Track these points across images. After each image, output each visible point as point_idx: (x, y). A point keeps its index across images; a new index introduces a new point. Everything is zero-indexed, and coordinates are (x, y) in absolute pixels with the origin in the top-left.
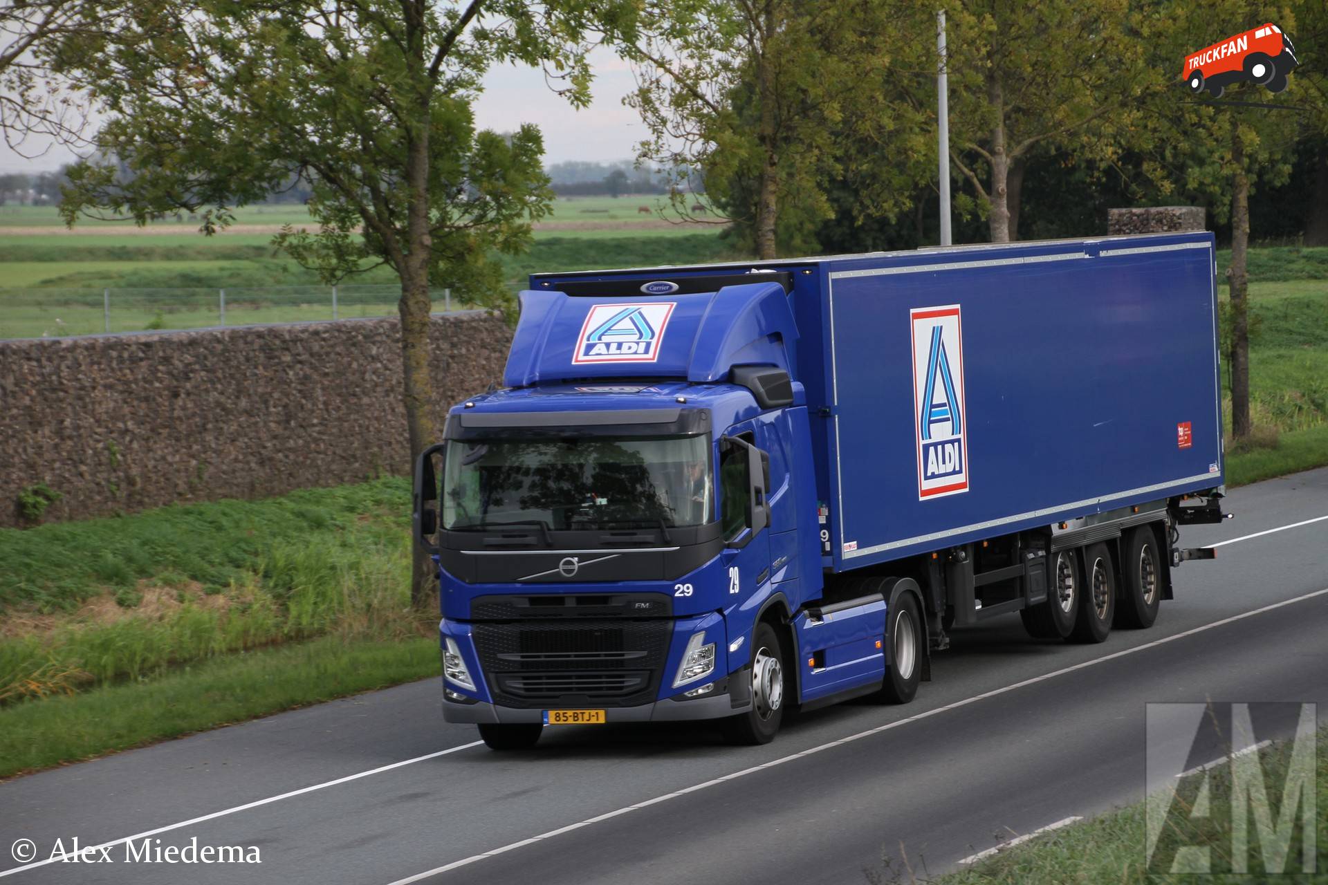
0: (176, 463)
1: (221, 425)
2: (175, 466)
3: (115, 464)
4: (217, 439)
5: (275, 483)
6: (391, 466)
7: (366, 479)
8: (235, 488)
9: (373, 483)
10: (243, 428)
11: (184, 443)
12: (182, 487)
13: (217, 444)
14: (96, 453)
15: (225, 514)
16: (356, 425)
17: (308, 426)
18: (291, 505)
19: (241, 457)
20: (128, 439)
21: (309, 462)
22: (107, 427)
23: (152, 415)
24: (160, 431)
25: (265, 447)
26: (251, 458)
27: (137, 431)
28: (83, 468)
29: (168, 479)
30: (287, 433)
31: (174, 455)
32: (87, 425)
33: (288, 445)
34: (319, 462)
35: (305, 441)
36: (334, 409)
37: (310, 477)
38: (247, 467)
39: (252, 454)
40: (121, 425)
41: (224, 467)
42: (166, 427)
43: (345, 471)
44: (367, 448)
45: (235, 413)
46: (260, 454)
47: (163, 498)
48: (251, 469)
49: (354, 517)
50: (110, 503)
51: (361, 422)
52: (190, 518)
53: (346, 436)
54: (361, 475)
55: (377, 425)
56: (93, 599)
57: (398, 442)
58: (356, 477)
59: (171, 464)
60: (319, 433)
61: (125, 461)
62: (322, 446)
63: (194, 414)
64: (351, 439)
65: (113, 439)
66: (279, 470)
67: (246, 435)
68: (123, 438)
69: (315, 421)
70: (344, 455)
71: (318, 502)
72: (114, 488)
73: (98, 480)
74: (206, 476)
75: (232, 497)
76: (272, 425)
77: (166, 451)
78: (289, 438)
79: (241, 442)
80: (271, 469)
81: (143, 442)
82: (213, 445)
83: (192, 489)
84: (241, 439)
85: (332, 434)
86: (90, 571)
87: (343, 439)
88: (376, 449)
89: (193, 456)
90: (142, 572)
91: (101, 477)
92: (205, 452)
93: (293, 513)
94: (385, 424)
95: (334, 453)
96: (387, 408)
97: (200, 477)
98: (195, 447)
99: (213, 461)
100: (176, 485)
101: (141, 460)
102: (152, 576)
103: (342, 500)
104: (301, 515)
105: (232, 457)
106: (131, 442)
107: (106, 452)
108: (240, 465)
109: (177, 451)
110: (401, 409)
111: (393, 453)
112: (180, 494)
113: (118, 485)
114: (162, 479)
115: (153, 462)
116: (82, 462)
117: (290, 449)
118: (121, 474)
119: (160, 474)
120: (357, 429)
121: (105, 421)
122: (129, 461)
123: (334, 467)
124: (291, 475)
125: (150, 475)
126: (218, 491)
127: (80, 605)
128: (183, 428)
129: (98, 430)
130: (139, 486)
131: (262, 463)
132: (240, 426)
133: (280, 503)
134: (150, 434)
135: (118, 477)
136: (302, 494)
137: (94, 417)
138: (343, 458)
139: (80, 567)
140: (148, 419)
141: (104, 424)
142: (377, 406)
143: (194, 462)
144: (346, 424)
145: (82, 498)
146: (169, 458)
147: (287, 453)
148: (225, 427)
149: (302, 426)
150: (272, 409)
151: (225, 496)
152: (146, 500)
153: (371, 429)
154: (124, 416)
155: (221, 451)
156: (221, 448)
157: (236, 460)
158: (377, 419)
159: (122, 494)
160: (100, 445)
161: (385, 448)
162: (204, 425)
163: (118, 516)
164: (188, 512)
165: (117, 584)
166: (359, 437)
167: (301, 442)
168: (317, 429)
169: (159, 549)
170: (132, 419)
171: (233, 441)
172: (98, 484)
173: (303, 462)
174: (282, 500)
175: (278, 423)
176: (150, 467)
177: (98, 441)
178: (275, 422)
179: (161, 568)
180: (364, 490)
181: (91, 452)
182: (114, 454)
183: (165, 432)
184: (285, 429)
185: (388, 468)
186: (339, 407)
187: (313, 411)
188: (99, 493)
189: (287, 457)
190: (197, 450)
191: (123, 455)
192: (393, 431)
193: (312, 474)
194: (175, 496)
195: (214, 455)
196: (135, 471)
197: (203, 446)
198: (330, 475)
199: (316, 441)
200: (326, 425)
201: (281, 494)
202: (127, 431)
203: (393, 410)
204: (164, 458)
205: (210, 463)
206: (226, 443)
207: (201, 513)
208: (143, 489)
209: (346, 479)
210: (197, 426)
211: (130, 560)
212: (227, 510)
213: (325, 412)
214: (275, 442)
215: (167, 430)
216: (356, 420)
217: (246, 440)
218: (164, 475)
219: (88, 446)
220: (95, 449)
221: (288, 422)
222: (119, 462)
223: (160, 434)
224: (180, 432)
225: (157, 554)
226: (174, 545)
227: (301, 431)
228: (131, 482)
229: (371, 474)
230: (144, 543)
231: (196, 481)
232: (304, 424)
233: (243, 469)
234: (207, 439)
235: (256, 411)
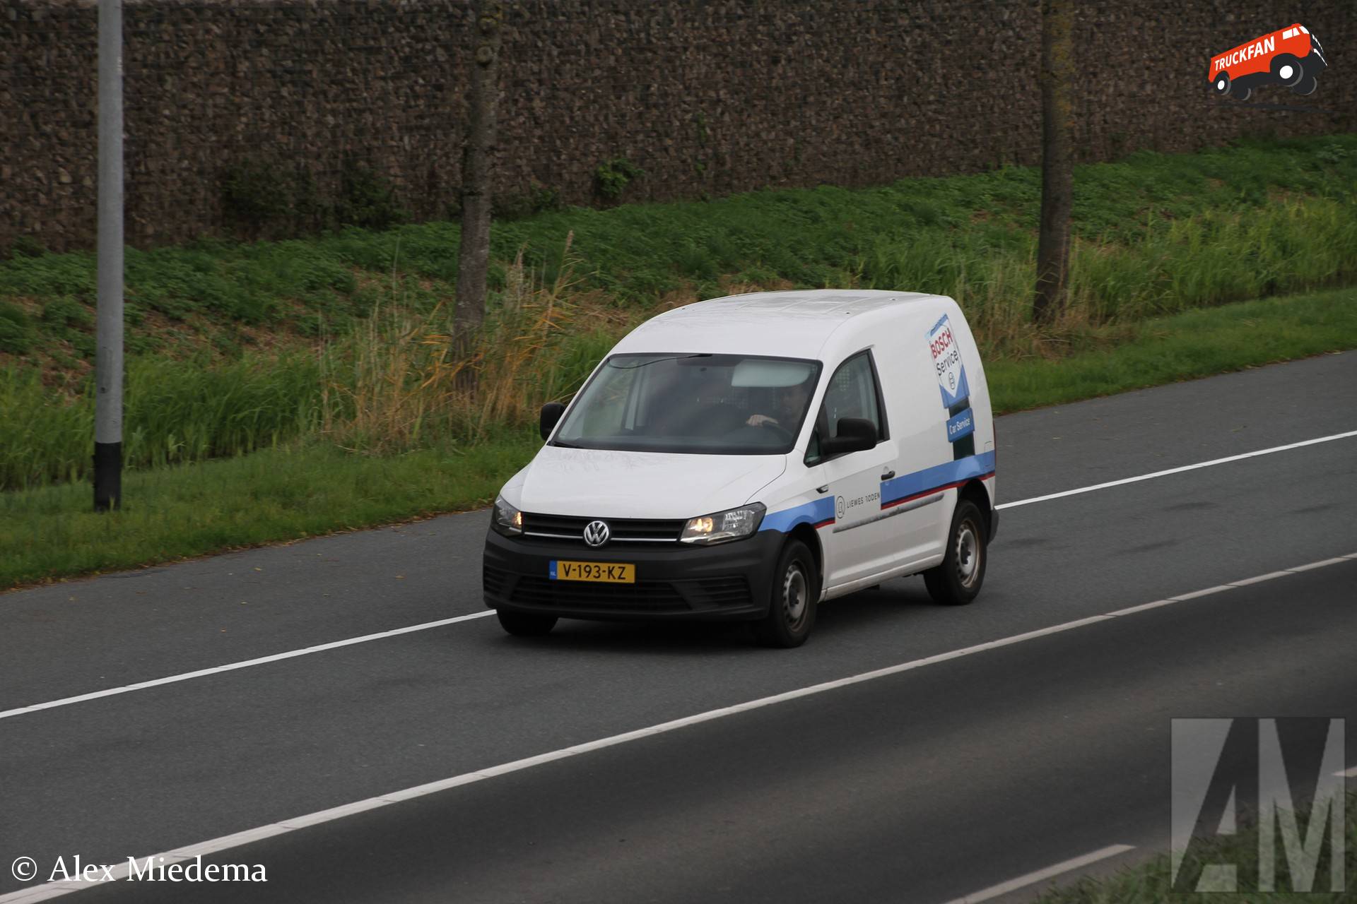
0: (772, 141)
1: (824, 98)
2: (770, 144)
3: (704, 139)
4: (818, 114)
5: (881, 169)
6: (1016, 154)
7: (985, 169)
8: (835, 174)
9: (995, 173)
10: (849, 103)
11: (781, 118)
12: (776, 170)
13: (818, 121)
14: (683, 125)
15: (822, 204)
16: (979, 104)
17: (923, 103)
18: (898, 196)
19: (844, 137)
20: (719, 110)
21: (921, 145)
22: (697, 96)
23: (747, 83)
24: (756, 102)
25: (872, 127)
26: (855, 138)
27: (730, 102)
28: (669, 142)
29: (759, 159)
30: (898, 111)
31: (769, 132)
32: (675, 92)
33: (898, 125)
34: (933, 147)
35: (918, 121)
36: (953, 84)
37: (921, 163)
38: (850, 149)
39: (857, 134)
40: (712, 94)
41: (825, 149)
42: (763, 98)
43: (962, 159)
44: (989, 132)
45: (841, 84)
46: (867, 135)
47: (754, 181)
48: (854, 152)
49: (970, 213)
50: (695, 184)
51: (985, 100)
52: (783, 206)
53: (966, 117)
54: (980, 164)
55: (1002, 105)
56: (673, 294)
57: (1026, 126)
58: (974, 165)
59: (765, 142)
60: (935, 112)
61: (715, 136)
62: (938, 127)
63: (794, 84)
64: (972, 120)
65: (703, 109)
66: (886, 154)
67: (851, 112)
68: (715, 109)
69: (932, 98)
70: (961, 139)
71: (929, 195)
72: (701, 167)
73: (684, 157)
74: (803, 157)
75: (832, 184)
76: (882, 100)
77: (761, 126)
78: (900, 116)
79: (846, 119)
80: (877, 152)
81: (736, 115)
82: (814, 122)
83: (787, 172)
84: (845, 116)
85: (949, 114)
86: (671, 261)
87: (962, 120)
88: (999, 134)
89: (790, 134)
90: (727, 266)
91: (687, 154)
92: (804, 130)
93: (899, 205)
94: (1013, 105)
95: (951, 137)
96: (1016, 84)
97: (796, 159)
98: (793, 123)
99: (813, 140)
100: (770, 167)
101: (732, 135)
102: (737, 271)
103: (956, 192)
104: (907, 208)
105: (835, 137)
106: (722, 113)
107: (694, 125)
108: (842, 147)
109: (774, 127)
110: (1032, 87)
111: (1020, 139)
112: (773, 178)
113: (705, 164)
114: (755, 160)
115: (745, 139)
116: (667, 135)
117: (900, 130)
118: (710, 151)
119: (752, 153)
120: (979, 109)
121: (695, 88)
122: (719, 136)
123: (949, 153)
124: (899, 160)
125: (742, 154)
126: (817, 176)
127: (658, 300)
128: (781, 100)
129: (688, 99)
130: (728, 166)
131: (867, 146)
132: (844, 100)
133: (885, 193)
134: (743, 106)
135: (706, 155)
136: (910, 183)
137: (684, 84)
138: (961, 142)
139: (660, 257)
140: (743, 89)
141: (693, 92)
142: (1005, 82)
143: (791, 141)
144: (967, 103)
145: (665, 177)
146: (764, 135)
147: (897, 134)
148: (829, 102)
149: (915, 103)
150: (883, 82)
151: (824, 182)
152: (735, 182)
153: (996, 109)
154: (717, 83)
155: (823, 129)
156: (823, 125)
157: (838, 141)
158: (1003, 97)
159: (709, 174)
160: (689, 116)
161: (1010, 133)
162: (805, 98)
163: (704, 199)
164: (781, 199)
165: (699, 278)
166: (981, 119)
167: (913, 122)
168: (933, 107)
169: (748, 241)
170: (725, 87)
171: (836, 118)
172: (684, 162)
173: (914, 146)
174: (888, 189)
175: (889, 98)
176: (742, 144)
177: (687, 112)
178: (885, 97)
179: (748, 261)
180: (982, 182)
181: (678, 124)
182: (703, 127)
183: (760, 104)
184: (896, 106)
185: (1012, 156)
186: (960, 82)
187: (930, 86)
188: (684, 172)
189: (896, 139)
190: (796, 127)
191: (712, 129)
192: (1022, 112)
193: (924, 161)
194: (768, 179)
195: (814, 133)
196: (725, 148)
197: (802, 122)
198: (945, 162)
199: (931, 121)
200: (944, 104)
201: (888, 182)
202: (719, 100)
203: (1023, 88)
204: (757, 135)
205: (809, 143)
206: (828, 120)
207: (795, 201)
208: (732, 169)
209: (963, 168)
210: (796, 99)
211: (714, 250)
212: (826, 199)
213: (944, 88)
214: (883, 120)
215: (764, 102)
216: (978, 99)
217: (851, 117)
218: (757, 154)
219: (676, 117)
220: (682, 121)
221: (900, 97)
222: (707, 137)
223: (755, 106)
224: (777, 105)
225: (744, 245)
226: (763, 237)
227: (915, 108)
228: (720, 161)
229: (992, 164)
230: (733, 232)
231: (792, 162)
232: (919, 101)
233: (845, 152)
234: (808, 114)
235: (864, 83)
